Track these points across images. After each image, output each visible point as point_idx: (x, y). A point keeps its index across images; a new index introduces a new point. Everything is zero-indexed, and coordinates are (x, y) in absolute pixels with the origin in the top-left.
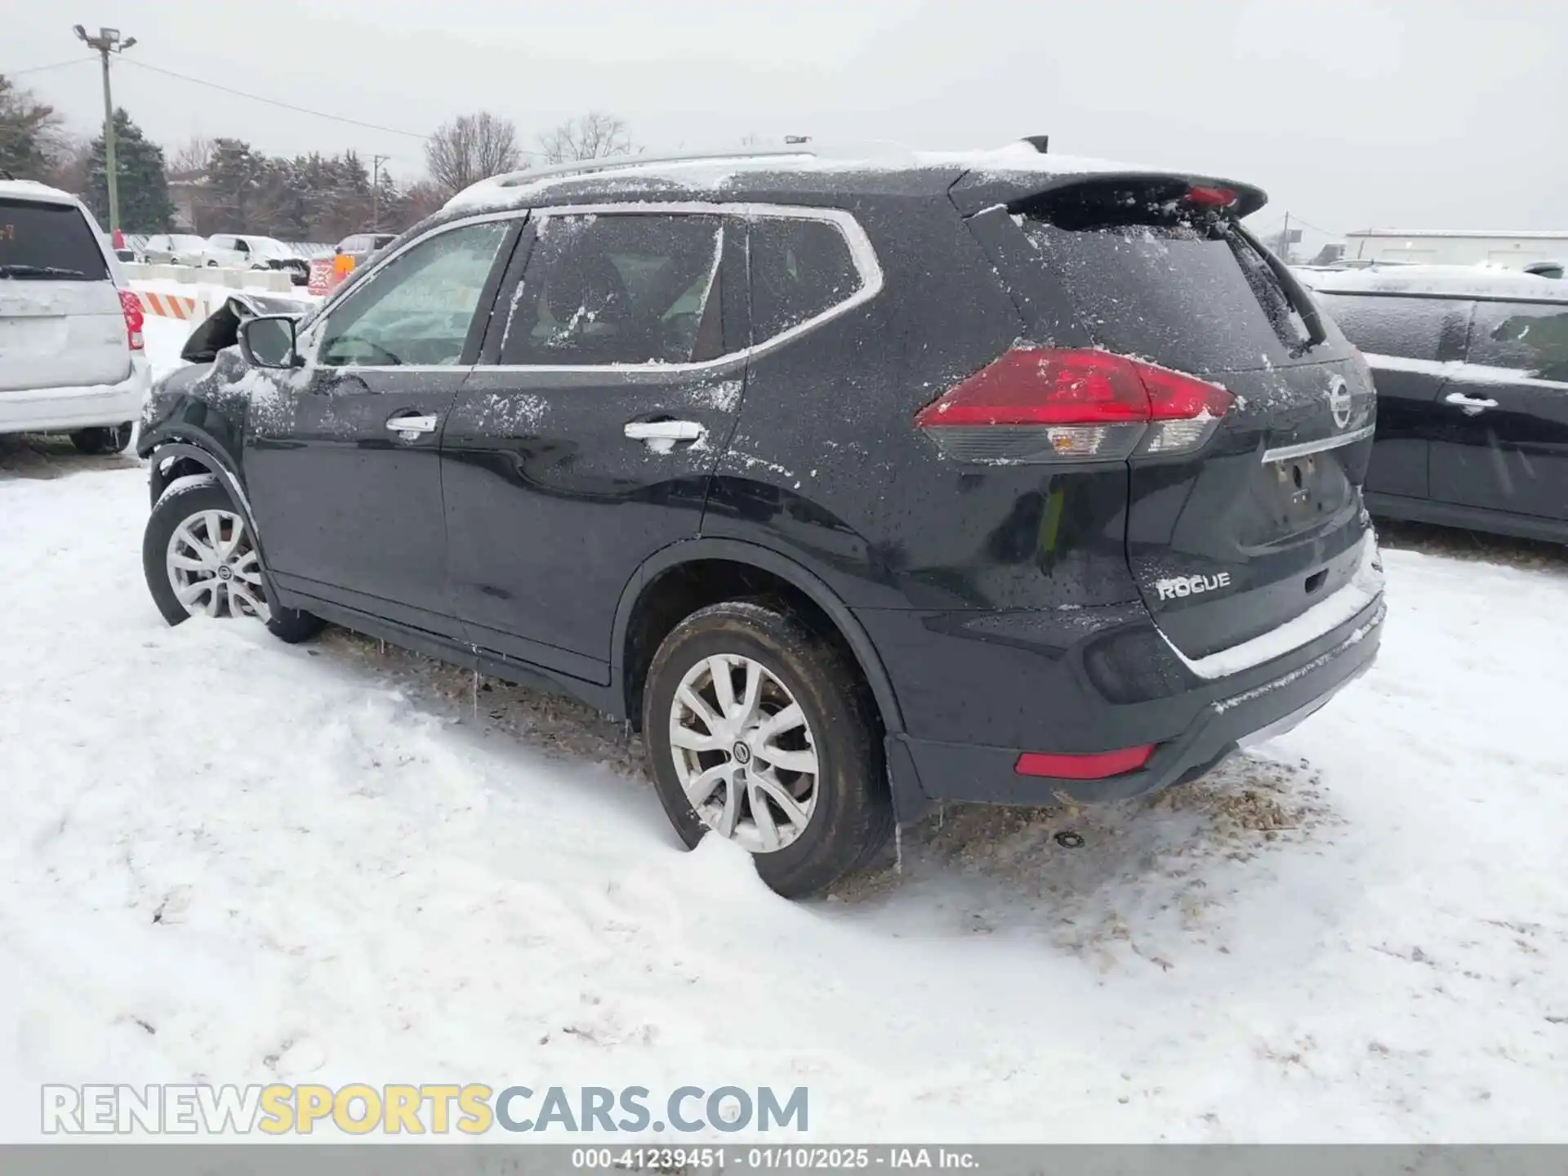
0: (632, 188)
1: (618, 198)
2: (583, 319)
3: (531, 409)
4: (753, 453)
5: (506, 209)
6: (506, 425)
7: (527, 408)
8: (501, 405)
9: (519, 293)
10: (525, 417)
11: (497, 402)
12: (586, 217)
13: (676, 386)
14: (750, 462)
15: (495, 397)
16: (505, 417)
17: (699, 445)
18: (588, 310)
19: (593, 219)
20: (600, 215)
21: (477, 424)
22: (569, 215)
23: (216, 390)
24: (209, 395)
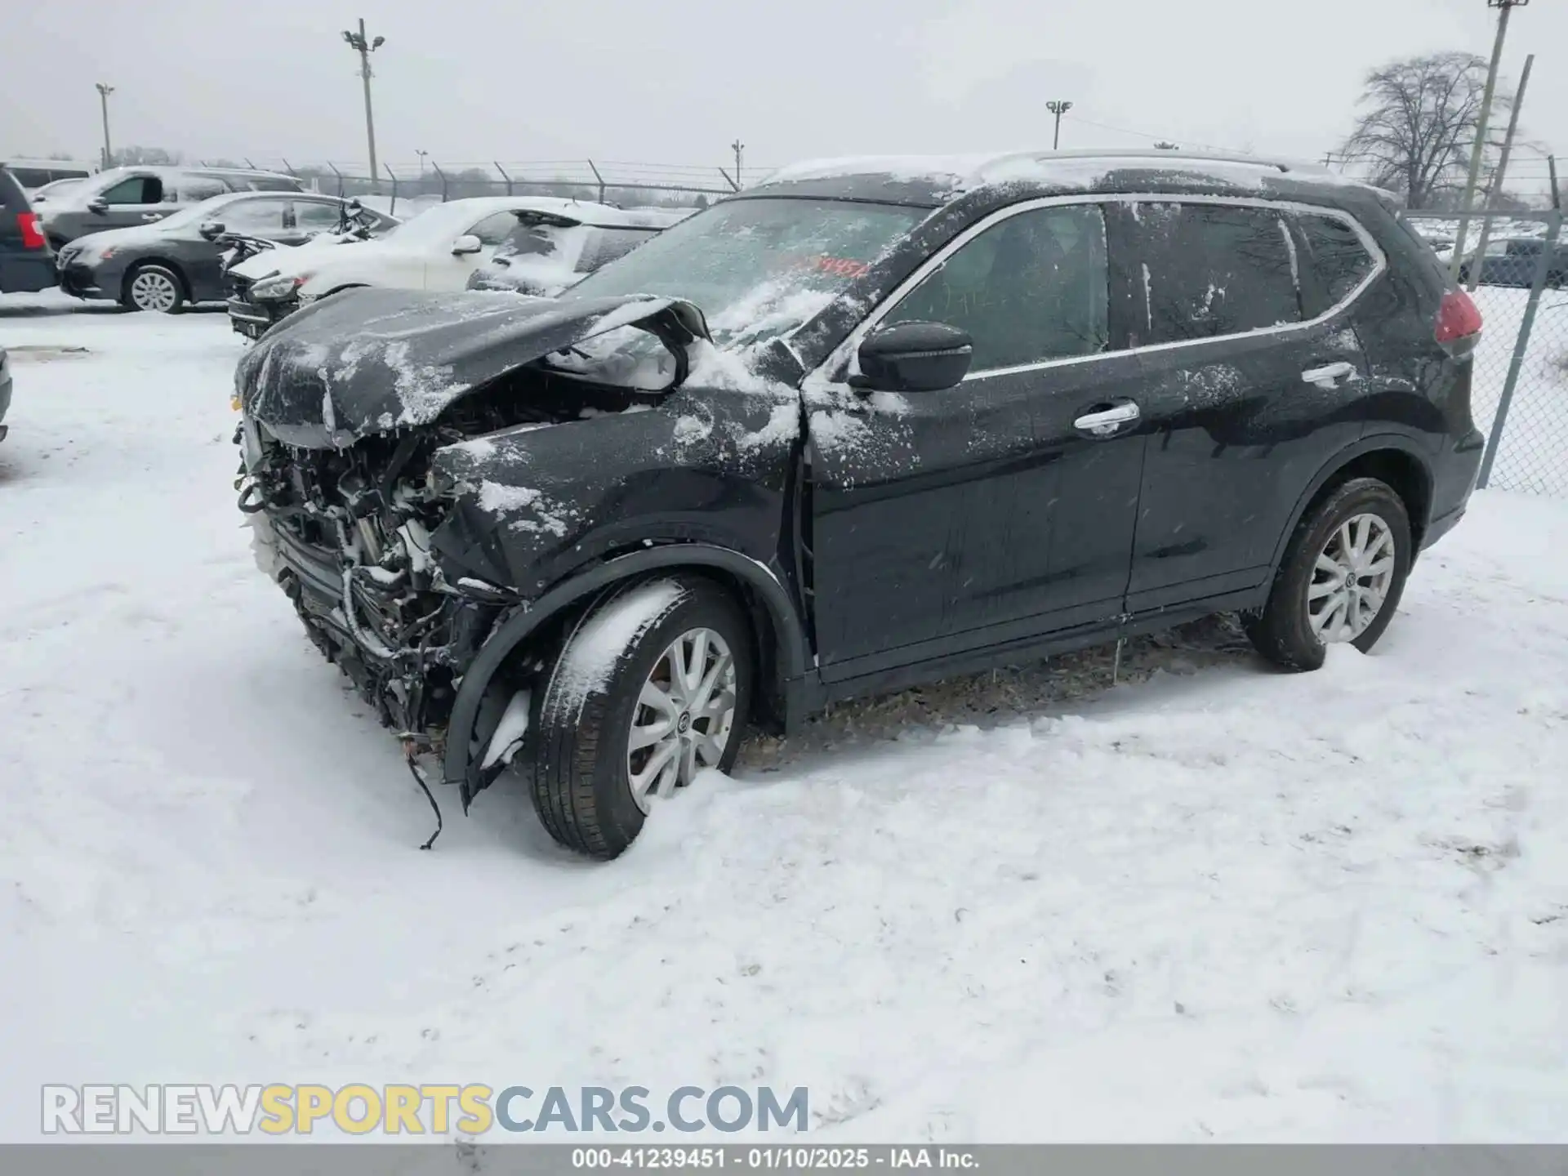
0: (1196, 182)
1: (1192, 190)
2: (1215, 294)
3: (1224, 377)
4: (1387, 374)
5: (1081, 191)
6: (1210, 394)
7: (1221, 376)
8: (1196, 377)
9: (1147, 276)
10: (1224, 385)
11: (1191, 377)
12: (1172, 205)
13: (1315, 339)
14: (1389, 381)
15: (1187, 374)
16: (1207, 388)
17: (1353, 377)
18: (1217, 288)
19: (1179, 207)
20: (1183, 204)
21: (1183, 401)
22: (1157, 202)
23: (731, 447)
24: (721, 457)
